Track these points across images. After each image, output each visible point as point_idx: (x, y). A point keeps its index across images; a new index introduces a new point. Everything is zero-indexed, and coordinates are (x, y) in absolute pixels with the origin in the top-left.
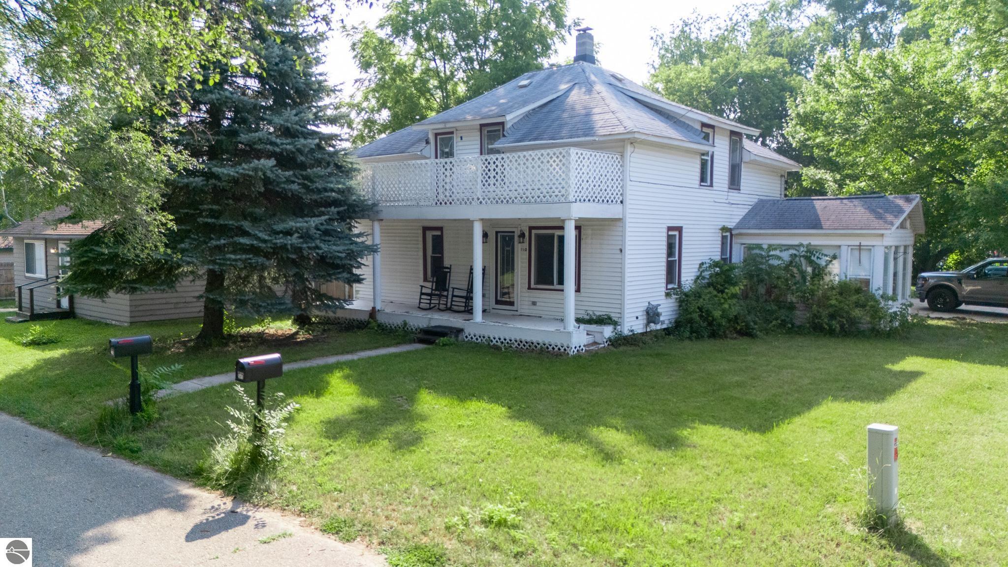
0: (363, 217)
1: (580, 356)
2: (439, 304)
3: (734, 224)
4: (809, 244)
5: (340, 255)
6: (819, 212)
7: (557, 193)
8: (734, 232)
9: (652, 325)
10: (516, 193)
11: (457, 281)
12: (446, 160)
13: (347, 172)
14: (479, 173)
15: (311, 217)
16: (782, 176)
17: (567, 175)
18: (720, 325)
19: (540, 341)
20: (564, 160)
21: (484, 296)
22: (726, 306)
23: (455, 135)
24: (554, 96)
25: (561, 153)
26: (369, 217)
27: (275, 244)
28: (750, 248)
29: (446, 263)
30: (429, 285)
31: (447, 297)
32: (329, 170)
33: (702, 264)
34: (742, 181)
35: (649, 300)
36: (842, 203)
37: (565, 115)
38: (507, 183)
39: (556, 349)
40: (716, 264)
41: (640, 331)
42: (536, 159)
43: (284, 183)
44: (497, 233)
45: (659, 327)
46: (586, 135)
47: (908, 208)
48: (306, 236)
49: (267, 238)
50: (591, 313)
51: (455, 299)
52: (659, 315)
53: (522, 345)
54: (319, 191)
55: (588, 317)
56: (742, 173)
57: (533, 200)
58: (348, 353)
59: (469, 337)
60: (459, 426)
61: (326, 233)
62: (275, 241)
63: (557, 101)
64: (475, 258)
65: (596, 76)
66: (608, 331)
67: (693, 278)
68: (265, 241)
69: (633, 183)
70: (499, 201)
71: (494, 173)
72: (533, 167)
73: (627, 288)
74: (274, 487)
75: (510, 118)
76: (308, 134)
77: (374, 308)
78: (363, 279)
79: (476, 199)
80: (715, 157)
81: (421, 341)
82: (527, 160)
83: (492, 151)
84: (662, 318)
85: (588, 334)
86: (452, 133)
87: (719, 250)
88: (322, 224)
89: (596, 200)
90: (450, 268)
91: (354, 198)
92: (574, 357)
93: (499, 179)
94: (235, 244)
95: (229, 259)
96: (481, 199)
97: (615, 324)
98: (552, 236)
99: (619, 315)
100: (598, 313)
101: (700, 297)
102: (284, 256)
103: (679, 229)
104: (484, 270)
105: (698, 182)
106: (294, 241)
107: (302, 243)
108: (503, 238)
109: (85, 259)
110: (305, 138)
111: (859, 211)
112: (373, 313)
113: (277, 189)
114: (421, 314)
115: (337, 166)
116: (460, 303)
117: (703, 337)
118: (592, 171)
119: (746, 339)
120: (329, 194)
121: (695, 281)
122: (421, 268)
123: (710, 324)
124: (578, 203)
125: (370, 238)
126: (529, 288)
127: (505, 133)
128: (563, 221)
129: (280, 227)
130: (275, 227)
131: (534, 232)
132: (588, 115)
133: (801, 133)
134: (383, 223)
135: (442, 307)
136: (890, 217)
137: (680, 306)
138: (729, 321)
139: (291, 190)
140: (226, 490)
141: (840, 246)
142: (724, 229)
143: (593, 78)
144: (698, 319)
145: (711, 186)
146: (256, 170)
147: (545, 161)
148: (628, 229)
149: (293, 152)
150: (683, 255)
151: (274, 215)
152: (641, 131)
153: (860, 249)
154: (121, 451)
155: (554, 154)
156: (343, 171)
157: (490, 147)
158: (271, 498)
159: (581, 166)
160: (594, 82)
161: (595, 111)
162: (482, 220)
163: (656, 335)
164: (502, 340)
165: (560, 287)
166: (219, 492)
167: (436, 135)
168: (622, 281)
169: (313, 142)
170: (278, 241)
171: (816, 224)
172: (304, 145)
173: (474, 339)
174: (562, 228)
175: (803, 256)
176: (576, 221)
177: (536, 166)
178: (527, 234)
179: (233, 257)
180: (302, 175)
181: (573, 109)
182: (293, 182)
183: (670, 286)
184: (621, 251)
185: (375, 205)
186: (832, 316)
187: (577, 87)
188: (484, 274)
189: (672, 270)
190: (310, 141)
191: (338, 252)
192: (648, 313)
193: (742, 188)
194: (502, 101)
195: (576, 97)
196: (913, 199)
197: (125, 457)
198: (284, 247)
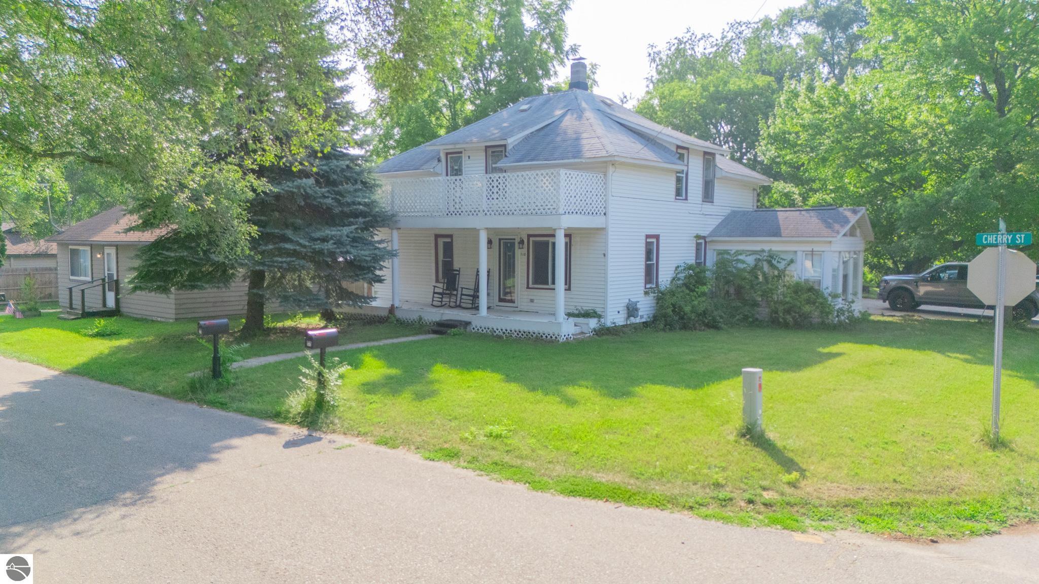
0: (383, 226)
1: (568, 343)
2: (450, 302)
3: (708, 233)
4: (770, 251)
5: (367, 258)
6: (781, 222)
7: (549, 207)
8: (707, 240)
9: (632, 318)
10: (515, 206)
11: (465, 282)
12: (456, 177)
13: (371, 187)
14: (485, 188)
15: (343, 226)
16: (754, 189)
17: (557, 192)
18: (690, 319)
19: (536, 331)
20: (555, 180)
21: (488, 294)
22: (696, 303)
23: (463, 155)
24: (550, 121)
25: (552, 174)
26: (388, 226)
27: (314, 249)
28: (720, 253)
29: (456, 266)
30: (441, 285)
31: (456, 295)
32: (357, 187)
33: (678, 267)
34: (715, 194)
35: (629, 297)
36: (800, 214)
37: (559, 139)
38: (508, 198)
39: (549, 337)
40: (690, 267)
41: (621, 324)
42: (532, 178)
43: (320, 197)
44: (500, 240)
45: (638, 320)
46: (575, 157)
47: (853, 219)
48: (339, 243)
49: (307, 244)
50: (580, 308)
51: (463, 297)
52: (637, 310)
53: (520, 334)
54: (349, 204)
55: (577, 312)
56: (715, 188)
57: (529, 212)
58: (374, 340)
59: (476, 329)
60: (469, 387)
61: (355, 240)
62: (313, 247)
63: (551, 126)
64: (481, 261)
65: (587, 103)
66: (593, 323)
67: (669, 279)
68: (304, 247)
69: (613, 198)
70: (501, 213)
71: (497, 190)
72: (530, 184)
73: (609, 287)
74: (337, 421)
75: (511, 141)
76: (340, 156)
77: (393, 305)
78: (384, 280)
79: (481, 211)
80: (689, 174)
81: (435, 332)
82: (525, 179)
83: (495, 170)
84: (640, 314)
85: (575, 325)
86: (461, 153)
87: (694, 255)
88: (351, 232)
89: (583, 213)
90: (459, 271)
91: (377, 210)
92: (563, 343)
93: (502, 194)
94: (280, 249)
95: (277, 262)
96: (486, 212)
97: (599, 317)
98: (547, 243)
99: (603, 310)
100: (585, 308)
101: (674, 295)
102: (321, 259)
103: (657, 237)
104: (488, 272)
105: (674, 197)
106: (330, 247)
107: (336, 248)
108: (506, 244)
109: (154, 261)
110: (337, 160)
111: (813, 221)
112: (392, 310)
113: (315, 203)
114: (434, 310)
115: (362, 182)
116: (467, 302)
117: (675, 329)
118: (579, 188)
119: (712, 331)
120: (358, 207)
121: (671, 282)
122: (434, 271)
123: (682, 318)
124: (567, 215)
125: (390, 244)
126: (528, 287)
127: (507, 154)
128: (555, 230)
129: (318, 235)
130: (313, 235)
131: (531, 239)
132: (578, 139)
133: (772, 152)
134: (401, 231)
135: (452, 304)
136: (837, 226)
137: (657, 303)
138: (699, 315)
139: (326, 204)
140: (301, 424)
141: (796, 252)
142: (698, 237)
143: (584, 105)
144: (671, 313)
145: (686, 199)
146: (299, 187)
147: (540, 180)
148: (610, 237)
149: (327, 172)
150: (660, 259)
151: (310, 225)
152: (620, 154)
153: (812, 254)
154: (212, 404)
155: (547, 174)
156: (368, 187)
157: (494, 166)
158: (335, 427)
159: (570, 184)
160: (585, 109)
161: (584, 135)
162: (487, 228)
163: (636, 328)
164: (504, 331)
165: (552, 286)
166: (296, 426)
167: (447, 154)
168: (606, 281)
169: (344, 163)
170: (317, 247)
171: (775, 232)
172: (337, 166)
173: (480, 330)
174: (553, 236)
175: (766, 260)
176: (565, 230)
177: (532, 184)
178: (526, 241)
179: (280, 259)
180: (334, 191)
181: (565, 133)
182: (328, 197)
183: (648, 286)
184: (605, 255)
185: (393, 216)
186: (788, 311)
187: (569, 112)
188: (488, 275)
189: (650, 272)
190: (342, 162)
191: (366, 256)
192: (628, 308)
193: (715, 201)
194: (505, 125)
195: (569, 122)
196: (859, 211)
197: (217, 407)
198: (321, 252)
